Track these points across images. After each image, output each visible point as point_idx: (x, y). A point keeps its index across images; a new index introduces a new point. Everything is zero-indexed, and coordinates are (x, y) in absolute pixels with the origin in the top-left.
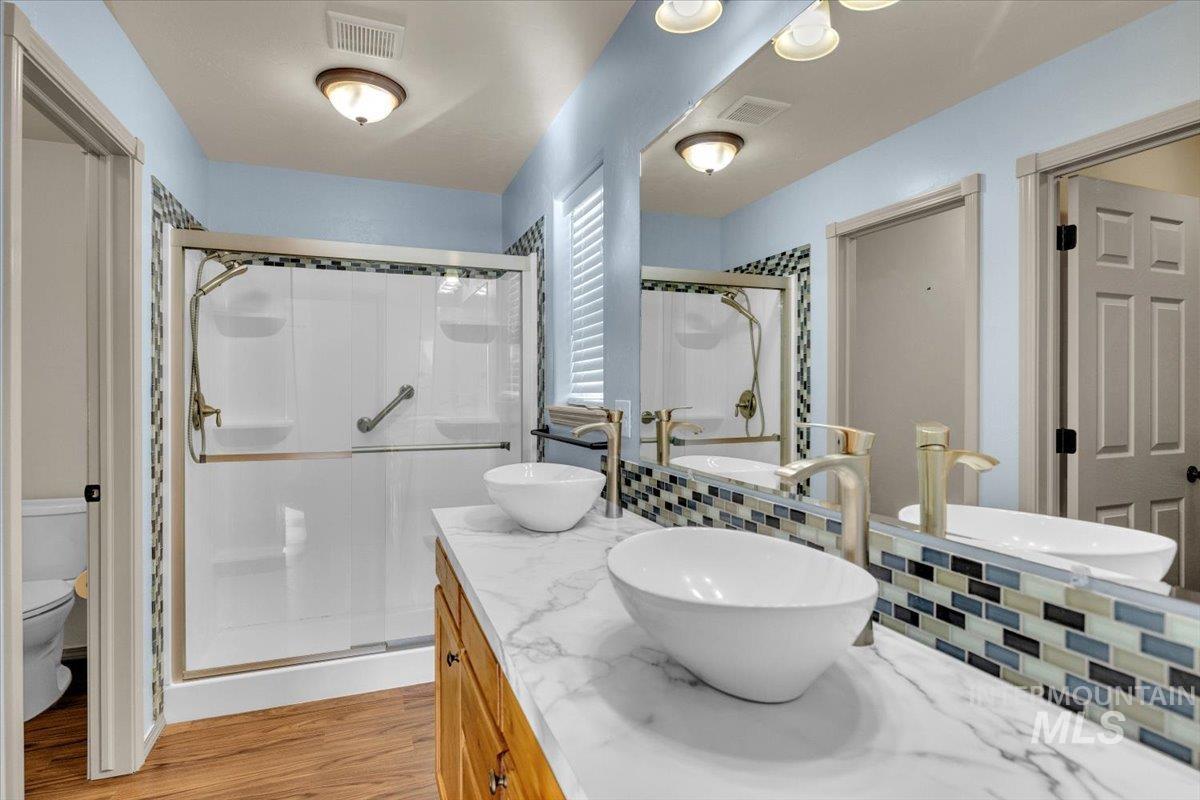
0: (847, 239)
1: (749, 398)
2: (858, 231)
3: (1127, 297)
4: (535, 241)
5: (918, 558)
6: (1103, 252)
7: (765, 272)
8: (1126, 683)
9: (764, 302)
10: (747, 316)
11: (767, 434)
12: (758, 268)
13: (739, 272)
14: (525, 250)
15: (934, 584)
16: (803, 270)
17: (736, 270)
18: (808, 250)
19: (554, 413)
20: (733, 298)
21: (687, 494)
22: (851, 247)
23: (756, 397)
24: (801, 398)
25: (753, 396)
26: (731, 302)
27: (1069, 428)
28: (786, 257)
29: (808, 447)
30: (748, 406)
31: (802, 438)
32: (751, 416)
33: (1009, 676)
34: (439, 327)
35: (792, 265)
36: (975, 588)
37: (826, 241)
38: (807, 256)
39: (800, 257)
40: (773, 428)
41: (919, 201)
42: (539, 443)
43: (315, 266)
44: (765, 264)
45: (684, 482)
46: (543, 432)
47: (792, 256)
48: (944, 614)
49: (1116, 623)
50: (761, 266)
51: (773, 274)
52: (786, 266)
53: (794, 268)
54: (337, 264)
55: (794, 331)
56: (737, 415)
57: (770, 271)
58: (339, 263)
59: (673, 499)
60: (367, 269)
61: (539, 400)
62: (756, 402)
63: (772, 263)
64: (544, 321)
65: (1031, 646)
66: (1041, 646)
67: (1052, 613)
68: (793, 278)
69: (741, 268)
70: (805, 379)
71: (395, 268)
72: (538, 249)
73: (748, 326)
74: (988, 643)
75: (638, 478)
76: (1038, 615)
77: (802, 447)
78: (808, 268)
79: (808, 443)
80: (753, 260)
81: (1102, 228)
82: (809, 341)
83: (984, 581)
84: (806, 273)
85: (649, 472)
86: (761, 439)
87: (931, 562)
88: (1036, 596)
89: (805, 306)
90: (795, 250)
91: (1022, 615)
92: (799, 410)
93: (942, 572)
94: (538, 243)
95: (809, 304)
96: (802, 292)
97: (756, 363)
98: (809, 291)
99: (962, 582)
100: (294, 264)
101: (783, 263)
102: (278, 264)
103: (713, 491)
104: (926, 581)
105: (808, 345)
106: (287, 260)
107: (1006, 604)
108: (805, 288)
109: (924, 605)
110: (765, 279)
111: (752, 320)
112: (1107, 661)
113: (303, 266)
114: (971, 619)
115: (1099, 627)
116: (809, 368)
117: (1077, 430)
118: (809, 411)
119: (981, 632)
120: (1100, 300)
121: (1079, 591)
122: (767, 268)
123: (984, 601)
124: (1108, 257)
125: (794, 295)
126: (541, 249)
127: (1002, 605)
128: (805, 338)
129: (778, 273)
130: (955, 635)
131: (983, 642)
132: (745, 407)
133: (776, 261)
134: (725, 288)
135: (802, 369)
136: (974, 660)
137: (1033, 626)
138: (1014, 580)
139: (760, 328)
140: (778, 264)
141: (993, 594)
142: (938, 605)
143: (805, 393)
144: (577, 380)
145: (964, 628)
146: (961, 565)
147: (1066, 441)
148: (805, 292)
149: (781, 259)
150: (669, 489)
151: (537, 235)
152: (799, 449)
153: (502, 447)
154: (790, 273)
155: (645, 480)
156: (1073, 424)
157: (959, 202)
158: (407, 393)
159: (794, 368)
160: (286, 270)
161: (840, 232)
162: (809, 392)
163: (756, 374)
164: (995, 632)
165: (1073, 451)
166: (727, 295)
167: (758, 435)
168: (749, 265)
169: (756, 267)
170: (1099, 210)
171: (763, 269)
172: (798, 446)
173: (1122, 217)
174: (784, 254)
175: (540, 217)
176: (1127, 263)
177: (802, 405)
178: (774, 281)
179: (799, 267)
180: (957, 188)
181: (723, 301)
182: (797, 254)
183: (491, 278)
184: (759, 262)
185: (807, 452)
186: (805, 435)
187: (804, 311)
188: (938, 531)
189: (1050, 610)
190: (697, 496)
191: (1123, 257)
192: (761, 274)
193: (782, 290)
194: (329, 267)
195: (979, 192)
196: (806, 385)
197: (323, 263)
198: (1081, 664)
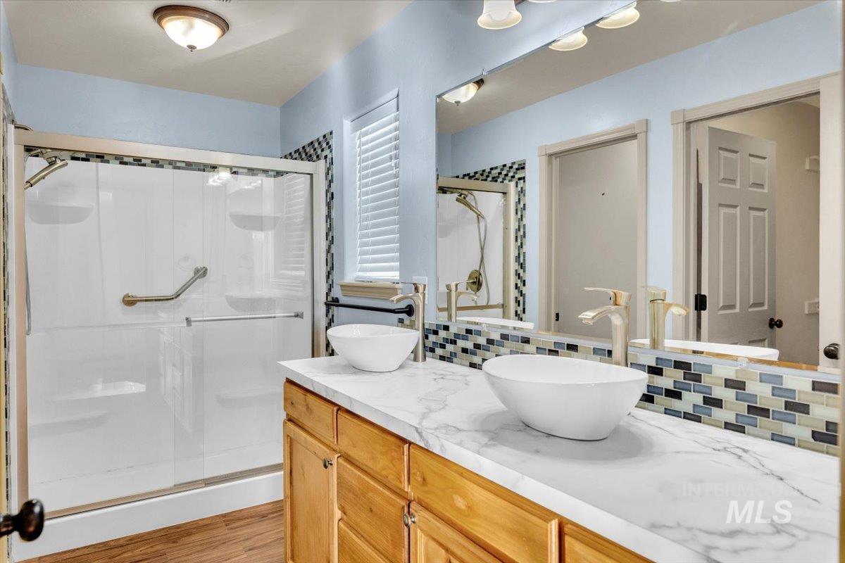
0: (553, 157)
1: (477, 275)
2: (560, 153)
3: (735, 207)
4: (323, 150)
5: (654, 364)
6: (722, 176)
7: (490, 179)
8: (764, 412)
9: (489, 202)
10: (476, 213)
11: (491, 303)
12: (485, 175)
13: (467, 178)
14: (311, 156)
15: (663, 377)
16: (520, 179)
17: (464, 175)
18: (524, 164)
19: (345, 287)
20: (465, 198)
21: (482, 341)
22: (556, 163)
23: (482, 274)
24: (519, 276)
25: (480, 274)
26: (462, 200)
27: (702, 294)
28: (506, 169)
29: (524, 312)
30: (476, 282)
31: (519, 305)
32: (478, 289)
33: (706, 421)
34: (229, 218)
35: (511, 174)
36: (687, 376)
37: (538, 158)
38: (523, 168)
39: (517, 169)
40: (497, 298)
41: (606, 134)
42: (328, 312)
43: (118, 162)
44: (490, 173)
45: (479, 333)
46: (332, 303)
47: (511, 167)
48: (670, 393)
49: (760, 384)
50: (486, 174)
51: (496, 181)
52: (506, 175)
53: (513, 177)
54: (138, 161)
55: (513, 225)
56: (467, 289)
57: (493, 178)
58: (140, 161)
59: (469, 345)
60: (165, 166)
61: (328, 277)
62: (483, 279)
63: (495, 172)
64: (333, 214)
65: (718, 403)
66: (723, 402)
67: (729, 383)
68: (513, 184)
69: (468, 174)
70: (522, 261)
71: (189, 166)
72: (326, 157)
73: (476, 221)
74: (694, 405)
75: (436, 333)
76: (722, 386)
77: (519, 312)
78: (524, 178)
79: (524, 309)
80: (480, 169)
81: (722, 161)
82: (524, 232)
83: (692, 372)
84: (522, 181)
85: (446, 328)
86: (488, 307)
87: (662, 365)
88: (721, 376)
89: (522, 206)
90: (514, 163)
91: (713, 386)
92: (516, 284)
93: (669, 371)
94: (327, 152)
95: (524, 205)
96: (519, 195)
97: (482, 249)
98: (524, 195)
99: (679, 374)
100: (99, 160)
101: (504, 172)
102: (83, 159)
103: (504, 337)
104: (658, 376)
105: (524, 235)
106: (92, 156)
107: (704, 383)
108: (522, 192)
109: (658, 390)
110: (489, 184)
111: (479, 216)
112: (756, 403)
113: (108, 162)
114: (685, 394)
115: (753, 387)
116: (524, 253)
117: (707, 295)
118: (524, 285)
119: (691, 399)
120: (721, 208)
121: (742, 370)
122: (491, 176)
123: (692, 383)
124: (725, 180)
125: (513, 197)
126: (329, 156)
127: (702, 384)
128: (522, 230)
129: (500, 180)
130: (675, 404)
131: (692, 405)
132: (474, 283)
133: (499, 171)
134: (460, 191)
135: (519, 254)
136: (687, 416)
137: (719, 392)
138: (709, 369)
139: (486, 221)
140: (500, 173)
141: (697, 378)
142: (666, 389)
143: (521, 271)
144: (362, 262)
145: (681, 399)
146: (678, 365)
147: (701, 303)
148: (522, 195)
149: (502, 170)
150: (465, 338)
151: (324, 145)
152: (516, 314)
153: (297, 316)
154: (510, 181)
155: (443, 334)
156: (704, 292)
157: (634, 137)
158: (201, 273)
159: (513, 252)
160: (92, 165)
161: (549, 152)
162: (524, 271)
163: (482, 257)
164: (698, 399)
165: (705, 309)
166: (460, 196)
167: (485, 304)
168: (476, 173)
169: (482, 175)
170: (720, 149)
171: (488, 176)
172: (516, 312)
173: (732, 154)
174: (505, 166)
175: (328, 131)
176: (735, 184)
177: (519, 281)
178: (497, 186)
179: (517, 176)
180: (633, 127)
181: (457, 200)
182: (516, 166)
183: (271, 176)
184: (484, 171)
185: (523, 316)
186: (521, 303)
187: (521, 209)
188: (660, 347)
189: (728, 382)
190: (490, 342)
191: (732, 180)
192: (486, 180)
193: (504, 193)
194: (131, 164)
195: (647, 132)
196: (522, 266)
197: (126, 159)
198: (743, 408)
